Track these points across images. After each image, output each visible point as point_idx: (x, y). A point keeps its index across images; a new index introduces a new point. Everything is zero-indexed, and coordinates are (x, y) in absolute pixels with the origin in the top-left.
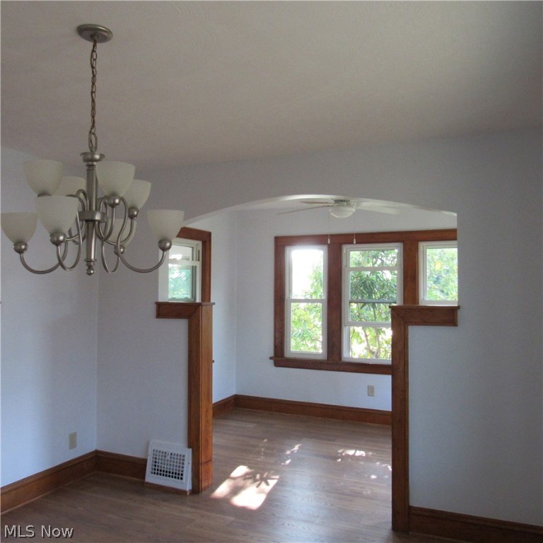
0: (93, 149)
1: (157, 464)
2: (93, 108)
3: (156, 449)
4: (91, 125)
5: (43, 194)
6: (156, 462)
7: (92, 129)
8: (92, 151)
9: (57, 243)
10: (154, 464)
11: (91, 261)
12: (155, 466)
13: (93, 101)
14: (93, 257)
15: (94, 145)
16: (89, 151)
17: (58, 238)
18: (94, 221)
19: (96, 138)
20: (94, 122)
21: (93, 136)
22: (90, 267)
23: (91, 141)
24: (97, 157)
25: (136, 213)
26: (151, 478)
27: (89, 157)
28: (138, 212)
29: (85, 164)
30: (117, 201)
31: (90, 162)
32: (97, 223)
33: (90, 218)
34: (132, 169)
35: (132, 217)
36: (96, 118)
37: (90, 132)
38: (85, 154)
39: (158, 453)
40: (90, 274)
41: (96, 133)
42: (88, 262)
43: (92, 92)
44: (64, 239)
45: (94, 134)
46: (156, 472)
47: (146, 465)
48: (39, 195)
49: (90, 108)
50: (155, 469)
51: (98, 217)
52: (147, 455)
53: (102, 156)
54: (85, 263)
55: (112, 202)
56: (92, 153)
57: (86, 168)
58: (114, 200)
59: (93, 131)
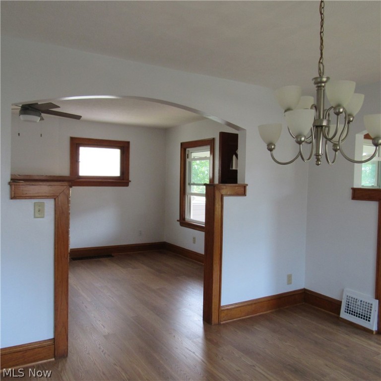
0: (321, 74)
1: (349, 306)
2: (322, 44)
3: (349, 295)
4: (320, 56)
5: (288, 110)
6: (348, 305)
7: (320, 59)
8: (320, 76)
9: (300, 143)
10: (347, 306)
11: (319, 155)
12: (348, 307)
13: (321, 39)
14: (320, 153)
15: (322, 71)
16: (318, 76)
17: (301, 139)
18: (322, 126)
19: (323, 66)
20: (322, 54)
21: (321, 65)
22: (318, 160)
23: (320, 69)
24: (324, 79)
25: (351, 119)
26: (344, 315)
27: (319, 80)
28: (353, 118)
29: (316, 85)
30: (341, 110)
31: (319, 84)
32: (324, 127)
33: (319, 124)
34: (353, 85)
35: (349, 122)
36: (323, 51)
37: (319, 62)
38: (316, 78)
39: (351, 299)
40: (318, 165)
41: (323, 62)
42: (317, 156)
43: (321, 33)
44: (305, 140)
45: (322, 63)
46: (349, 311)
47: (340, 306)
48: (286, 111)
49: (320, 44)
50: (348, 310)
51: (325, 123)
52: (342, 298)
53: (328, 78)
54: (315, 157)
55: (337, 111)
56: (321, 77)
57: (316, 89)
58: (339, 109)
59: (321, 61)
